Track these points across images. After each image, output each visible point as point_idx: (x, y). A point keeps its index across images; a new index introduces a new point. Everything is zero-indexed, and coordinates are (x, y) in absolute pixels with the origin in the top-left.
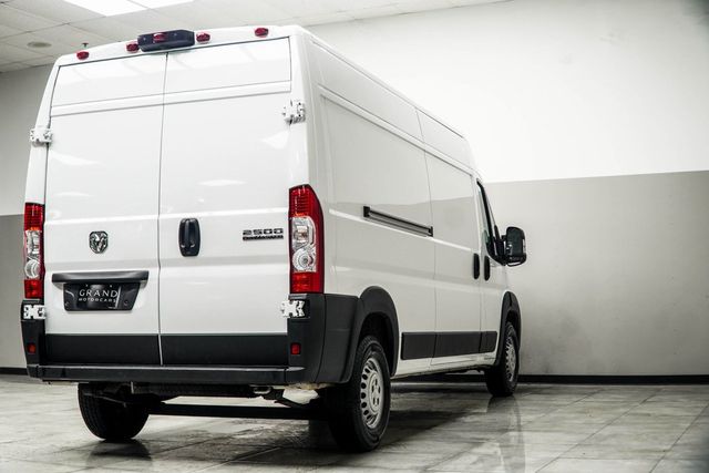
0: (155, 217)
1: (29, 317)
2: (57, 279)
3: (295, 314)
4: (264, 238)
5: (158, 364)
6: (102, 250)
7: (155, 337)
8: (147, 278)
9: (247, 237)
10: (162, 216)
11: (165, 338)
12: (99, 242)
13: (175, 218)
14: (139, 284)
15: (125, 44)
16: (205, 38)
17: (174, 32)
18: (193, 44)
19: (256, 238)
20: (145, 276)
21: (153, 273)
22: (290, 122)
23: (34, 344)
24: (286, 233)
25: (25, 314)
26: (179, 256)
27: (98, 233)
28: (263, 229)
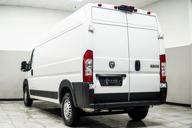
0: (128, 59)
1: (92, 88)
2: (97, 75)
3: (165, 87)
5: (127, 101)
6: (113, 67)
7: (128, 93)
8: (126, 76)
9: (151, 66)
10: (130, 59)
11: (131, 93)
12: (112, 65)
13: (133, 60)
15: (114, 6)
16: (136, 11)
18: (133, 11)
19: (153, 67)
20: (125, 76)
21: (127, 75)
22: (159, 38)
23: (93, 97)
24: (160, 66)
25: (90, 87)
26: (135, 70)
27: (112, 62)
28: (155, 65)
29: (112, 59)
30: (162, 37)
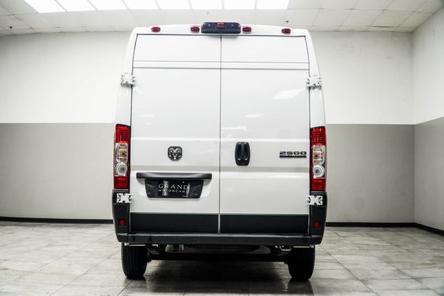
0: (218, 140)
1: (121, 202)
2: (139, 176)
3: (318, 204)
4: (293, 157)
5: (216, 232)
6: (178, 158)
7: (216, 216)
8: (211, 178)
9: (283, 155)
10: (222, 140)
11: (223, 216)
12: (175, 154)
13: (231, 142)
14: (203, 181)
15: (190, 26)
16: (247, 30)
17: (231, 23)
18: (240, 32)
19: (288, 157)
20: (209, 177)
21: (215, 175)
22: (310, 88)
23: (124, 220)
24: (308, 155)
25: (118, 200)
26: (235, 164)
27: (175, 148)
28: (293, 151)
29: (175, 141)
30: (317, 84)
